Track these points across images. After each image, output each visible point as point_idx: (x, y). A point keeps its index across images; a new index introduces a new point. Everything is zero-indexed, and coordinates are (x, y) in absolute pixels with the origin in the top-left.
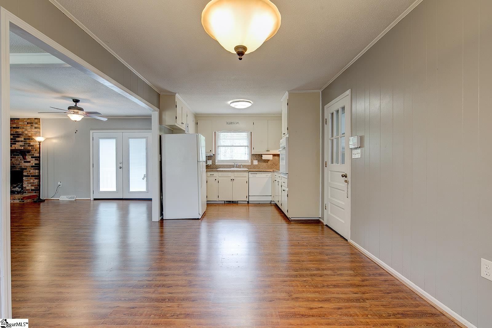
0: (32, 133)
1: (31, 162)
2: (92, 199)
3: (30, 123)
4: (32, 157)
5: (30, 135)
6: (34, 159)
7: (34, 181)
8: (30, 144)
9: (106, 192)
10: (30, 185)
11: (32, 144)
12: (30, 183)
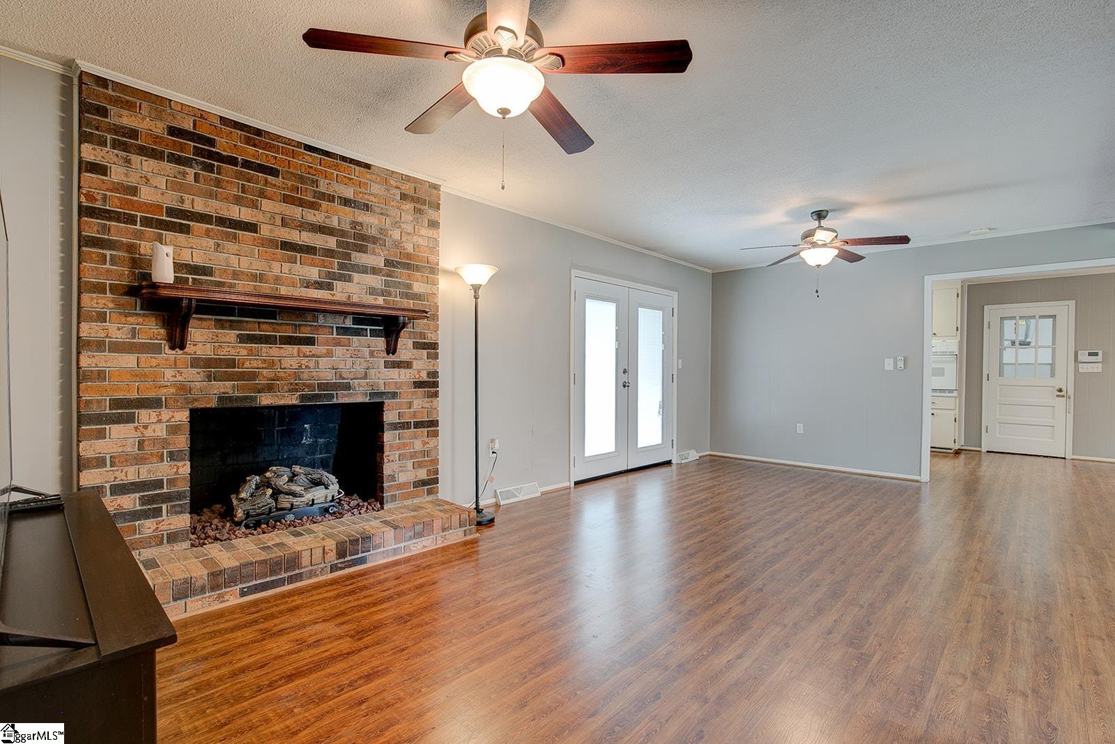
0: (421, 241)
1: (414, 365)
2: (573, 485)
3: (414, 200)
4: (417, 346)
5: (410, 248)
6: (425, 352)
7: (425, 443)
8: (409, 286)
9: (599, 457)
10: (410, 464)
11: (418, 287)
12: (413, 456)
